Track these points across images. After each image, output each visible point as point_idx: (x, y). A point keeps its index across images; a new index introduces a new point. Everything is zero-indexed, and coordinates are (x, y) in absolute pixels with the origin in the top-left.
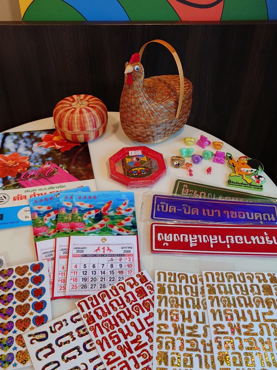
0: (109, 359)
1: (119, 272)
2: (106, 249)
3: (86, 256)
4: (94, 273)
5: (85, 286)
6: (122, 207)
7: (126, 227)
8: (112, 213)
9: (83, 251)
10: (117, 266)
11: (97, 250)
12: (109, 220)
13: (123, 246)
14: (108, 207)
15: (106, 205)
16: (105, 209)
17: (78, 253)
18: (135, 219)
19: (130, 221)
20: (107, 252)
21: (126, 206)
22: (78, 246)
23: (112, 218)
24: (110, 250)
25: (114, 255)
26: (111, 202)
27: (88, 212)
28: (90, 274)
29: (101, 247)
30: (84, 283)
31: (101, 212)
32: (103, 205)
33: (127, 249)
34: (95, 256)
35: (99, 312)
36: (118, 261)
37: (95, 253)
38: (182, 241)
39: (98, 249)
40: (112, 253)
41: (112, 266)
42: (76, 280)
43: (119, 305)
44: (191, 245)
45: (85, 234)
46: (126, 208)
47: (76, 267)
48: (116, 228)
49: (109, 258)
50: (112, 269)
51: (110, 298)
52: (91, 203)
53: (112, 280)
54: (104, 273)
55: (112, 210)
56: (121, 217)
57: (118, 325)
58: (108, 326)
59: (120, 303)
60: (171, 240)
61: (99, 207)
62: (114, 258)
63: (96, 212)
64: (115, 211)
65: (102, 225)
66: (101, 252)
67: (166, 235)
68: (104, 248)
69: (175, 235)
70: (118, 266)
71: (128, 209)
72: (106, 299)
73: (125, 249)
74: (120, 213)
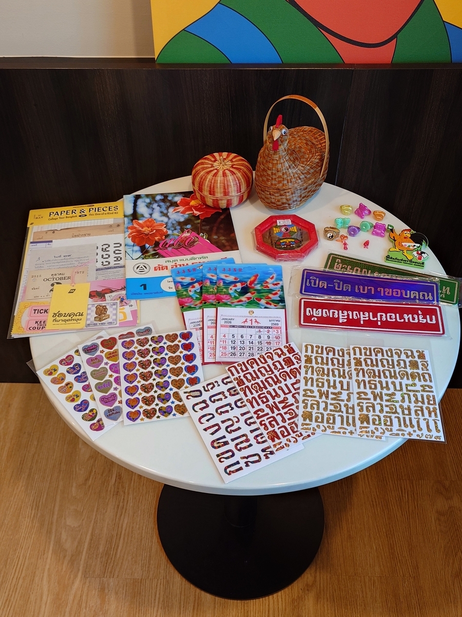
0: (259, 414)
1: (267, 343)
2: (254, 321)
3: (233, 326)
4: (242, 342)
5: (234, 354)
6: (269, 280)
7: (273, 301)
8: (258, 287)
9: (230, 322)
10: (264, 338)
11: (244, 322)
12: (256, 294)
13: (271, 319)
14: (254, 280)
15: (252, 279)
16: (251, 283)
17: (226, 324)
18: (283, 294)
19: (278, 295)
20: (254, 324)
21: (273, 280)
22: (226, 318)
23: (259, 291)
24: (258, 323)
25: (261, 327)
26: (256, 276)
27: (233, 285)
28: (238, 344)
29: (249, 319)
30: (233, 351)
31: (247, 285)
32: (249, 278)
33: (275, 322)
34: (243, 327)
35: (249, 376)
36: (266, 333)
37: (243, 324)
38: (331, 316)
39: (246, 321)
40: (259, 325)
41: (260, 337)
42: (225, 348)
43: (267, 371)
44: (341, 321)
45: (233, 306)
46: (274, 282)
47: (224, 336)
48: (263, 302)
49: (257, 330)
50: (260, 340)
51: (258, 365)
52: (237, 276)
53: (260, 349)
54: (253, 343)
55: (258, 284)
56: (268, 291)
57: (266, 388)
58: (257, 388)
59: (268, 370)
60: (320, 315)
61: (245, 280)
62: (261, 330)
63: (242, 285)
64: (262, 285)
65: (249, 298)
66: (249, 324)
67: (315, 310)
68: (251, 320)
69: (324, 310)
70: (266, 338)
71: (275, 283)
72: (255, 365)
73: (273, 322)
74: (267, 287)
